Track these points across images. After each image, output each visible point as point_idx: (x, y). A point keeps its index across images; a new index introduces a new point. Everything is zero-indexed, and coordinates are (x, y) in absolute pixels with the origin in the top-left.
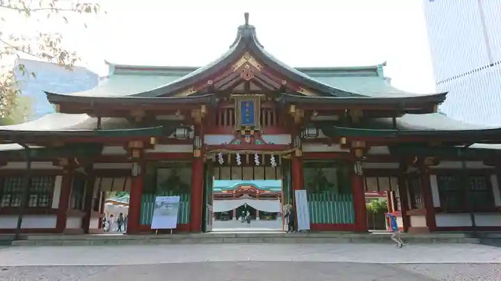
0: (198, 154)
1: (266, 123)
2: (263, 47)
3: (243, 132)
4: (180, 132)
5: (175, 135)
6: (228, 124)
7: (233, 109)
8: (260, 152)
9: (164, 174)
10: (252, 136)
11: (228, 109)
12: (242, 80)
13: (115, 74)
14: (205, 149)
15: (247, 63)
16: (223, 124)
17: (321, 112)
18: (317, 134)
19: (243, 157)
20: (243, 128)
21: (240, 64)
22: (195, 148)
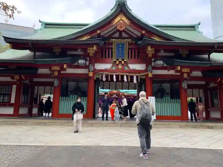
0: (91, 74)
1: (131, 57)
2: (131, 10)
3: (117, 62)
4: (81, 62)
5: (78, 63)
6: (109, 57)
7: (112, 49)
8: (128, 74)
9: (72, 85)
10: (123, 65)
11: (109, 49)
12: (118, 30)
13: (44, 27)
14: (95, 71)
15: (121, 20)
16: (106, 57)
17: (165, 51)
18: (163, 64)
19: (117, 77)
20: (118, 60)
21: (117, 20)
22: (89, 71)
